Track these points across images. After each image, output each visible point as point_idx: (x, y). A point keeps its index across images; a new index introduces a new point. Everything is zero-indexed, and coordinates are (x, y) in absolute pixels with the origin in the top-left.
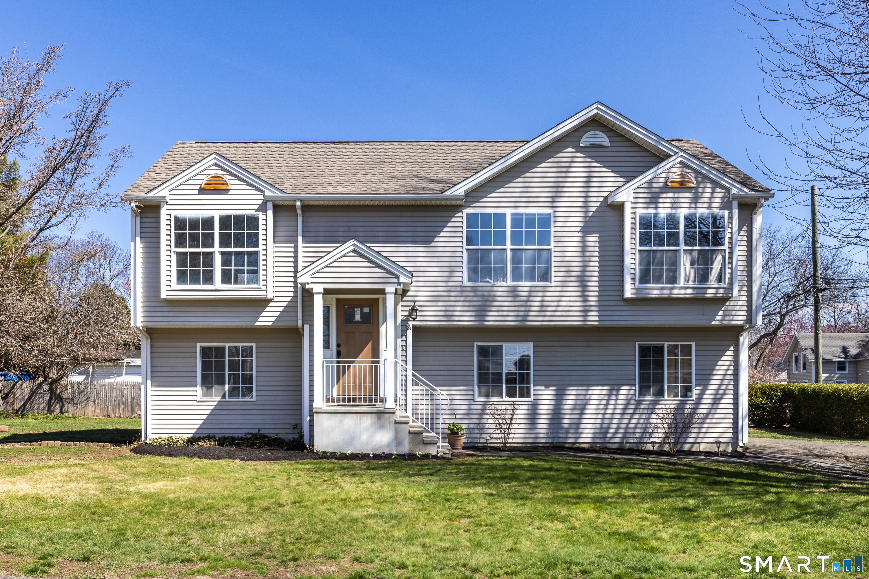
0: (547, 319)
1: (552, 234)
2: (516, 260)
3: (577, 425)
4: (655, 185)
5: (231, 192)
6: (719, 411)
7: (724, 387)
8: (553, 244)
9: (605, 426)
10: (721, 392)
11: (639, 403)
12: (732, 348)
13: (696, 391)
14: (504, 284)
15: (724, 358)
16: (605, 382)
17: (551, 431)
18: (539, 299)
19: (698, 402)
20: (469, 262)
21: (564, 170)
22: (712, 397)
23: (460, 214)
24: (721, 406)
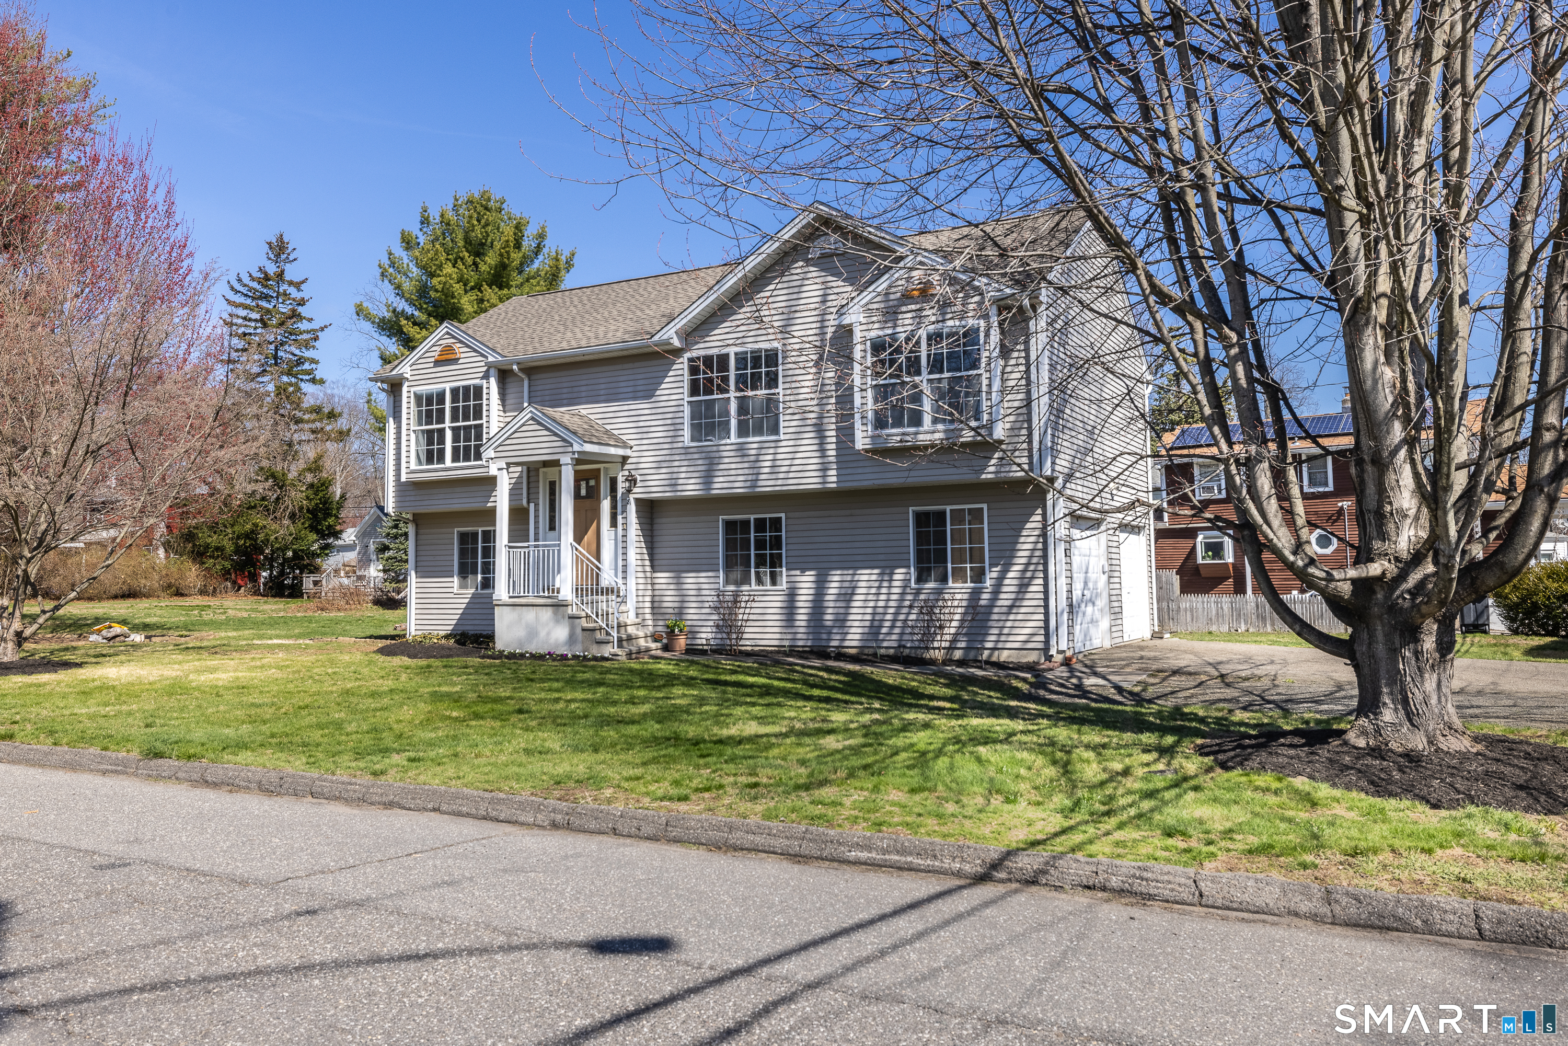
0: (780, 482)
1: (780, 374)
2: (743, 409)
3: (842, 621)
4: (892, 297)
5: (461, 361)
6: (1026, 603)
7: (1032, 568)
8: (781, 385)
9: (876, 623)
10: (1029, 574)
11: (918, 592)
12: (1039, 511)
13: (991, 576)
14: (728, 441)
15: (1028, 525)
16: (872, 564)
17: (811, 630)
18: (770, 457)
19: (996, 592)
20: (692, 418)
21: (796, 290)
22: (1015, 582)
23: (681, 360)
24: (1028, 596)
